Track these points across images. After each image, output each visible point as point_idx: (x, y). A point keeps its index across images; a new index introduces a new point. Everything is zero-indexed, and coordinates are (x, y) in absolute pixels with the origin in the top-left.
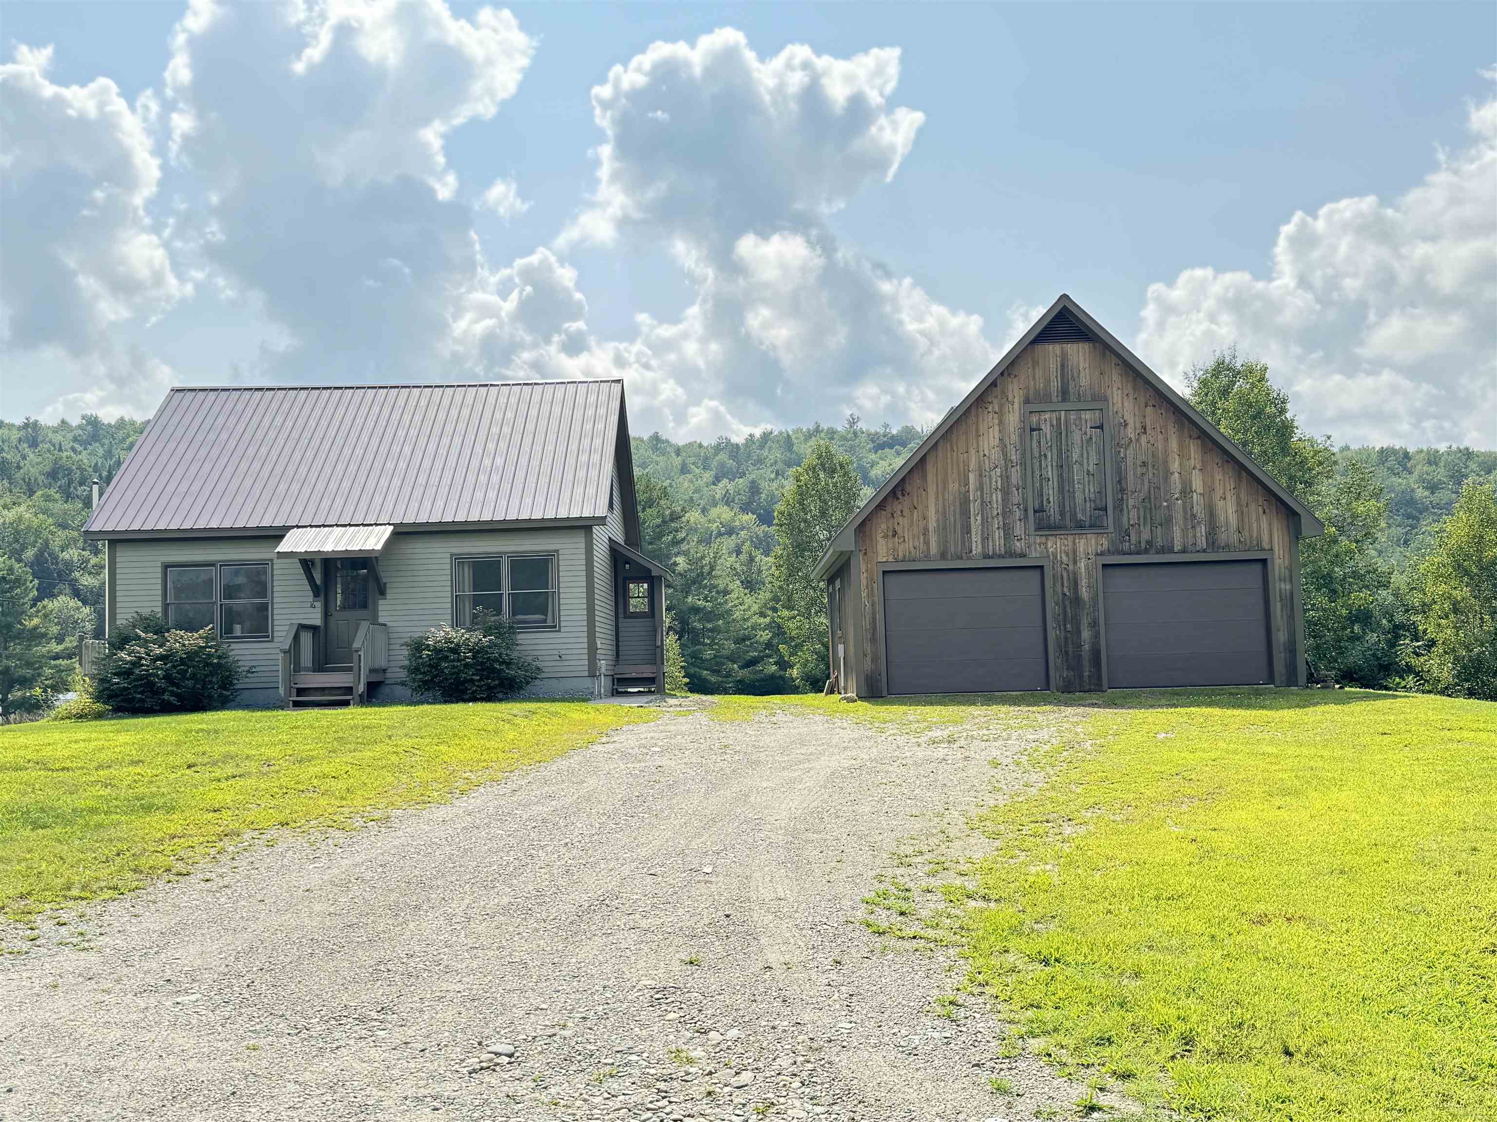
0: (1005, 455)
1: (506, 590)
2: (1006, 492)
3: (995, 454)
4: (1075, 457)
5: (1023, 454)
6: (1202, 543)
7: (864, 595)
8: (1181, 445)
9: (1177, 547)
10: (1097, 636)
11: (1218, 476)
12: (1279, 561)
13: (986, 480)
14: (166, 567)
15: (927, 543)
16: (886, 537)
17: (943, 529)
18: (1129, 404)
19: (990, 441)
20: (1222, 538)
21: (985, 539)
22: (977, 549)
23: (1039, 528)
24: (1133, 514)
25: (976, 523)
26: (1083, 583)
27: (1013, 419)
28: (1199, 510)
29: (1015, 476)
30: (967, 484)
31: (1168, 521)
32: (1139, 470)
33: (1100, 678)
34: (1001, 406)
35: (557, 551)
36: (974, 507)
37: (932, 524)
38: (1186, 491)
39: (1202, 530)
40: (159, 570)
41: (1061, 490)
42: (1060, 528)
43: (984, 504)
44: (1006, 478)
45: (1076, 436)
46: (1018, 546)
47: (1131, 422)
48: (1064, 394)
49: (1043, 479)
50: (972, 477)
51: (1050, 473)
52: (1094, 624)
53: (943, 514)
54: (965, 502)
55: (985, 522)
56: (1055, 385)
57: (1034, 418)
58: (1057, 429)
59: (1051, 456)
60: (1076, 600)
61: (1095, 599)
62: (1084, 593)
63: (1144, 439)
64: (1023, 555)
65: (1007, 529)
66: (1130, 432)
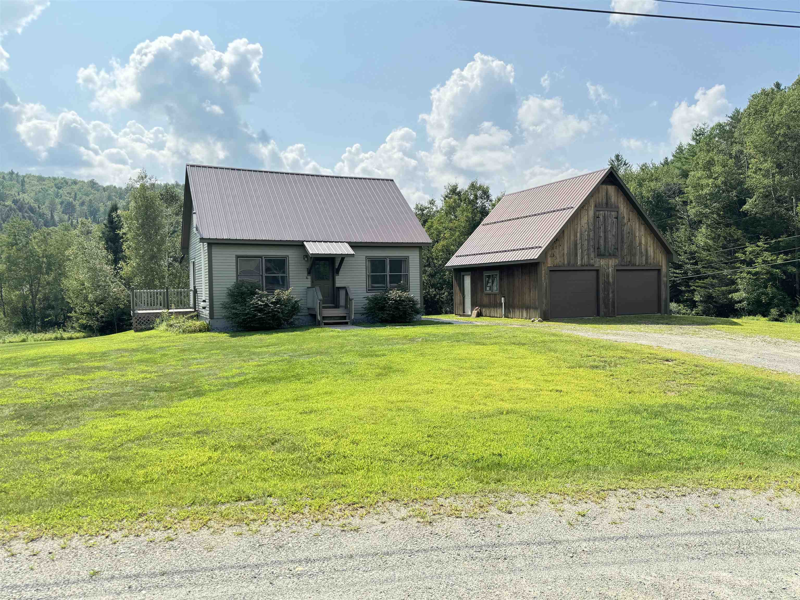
0: (589, 226)
1: (388, 273)
2: (588, 241)
3: (586, 226)
4: (609, 229)
5: (594, 227)
6: (644, 262)
7: (543, 279)
8: (639, 227)
9: (637, 264)
10: (614, 296)
11: (649, 239)
12: (664, 270)
13: (583, 236)
14: (238, 257)
15: (564, 259)
16: (551, 257)
17: (569, 254)
18: (625, 210)
19: (584, 220)
20: (649, 261)
21: (582, 259)
22: (579, 263)
23: (598, 255)
24: (625, 251)
25: (579, 252)
26: (611, 276)
27: (591, 213)
28: (643, 250)
29: (592, 234)
30: (577, 237)
31: (634, 255)
32: (628, 235)
33: (614, 311)
34: (588, 208)
35: (408, 257)
36: (579, 246)
37: (566, 252)
38: (640, 244)
39: (644, 258)
40: (235, 259)
41: (605, 241)
42: (604, 255)
43: (582, 245)
44: (589, 235)
45: (610, 220)
46: (592, 262)
47: (625, 216)
48: (607, 204)
49: (600, 237)
50: (578, 235)
51: (602, 234)
52: (613, 292)
53: (569, 248)
54: (576, 245)
55: (582, 252)
56: (604, 201)
57: (597, 213)
58: (604, 217)
59: (602, 228)
60: (608, 283)
61: (614, 282)
62: (611, 280)
63: (629, 223)
64: (593, 266)
65: (588, 255)
66: (626, 221)
